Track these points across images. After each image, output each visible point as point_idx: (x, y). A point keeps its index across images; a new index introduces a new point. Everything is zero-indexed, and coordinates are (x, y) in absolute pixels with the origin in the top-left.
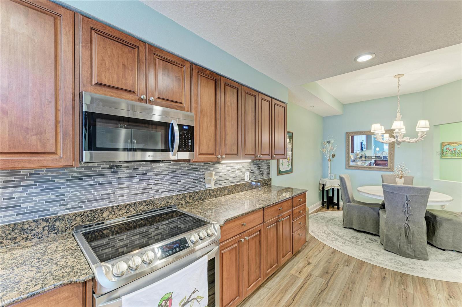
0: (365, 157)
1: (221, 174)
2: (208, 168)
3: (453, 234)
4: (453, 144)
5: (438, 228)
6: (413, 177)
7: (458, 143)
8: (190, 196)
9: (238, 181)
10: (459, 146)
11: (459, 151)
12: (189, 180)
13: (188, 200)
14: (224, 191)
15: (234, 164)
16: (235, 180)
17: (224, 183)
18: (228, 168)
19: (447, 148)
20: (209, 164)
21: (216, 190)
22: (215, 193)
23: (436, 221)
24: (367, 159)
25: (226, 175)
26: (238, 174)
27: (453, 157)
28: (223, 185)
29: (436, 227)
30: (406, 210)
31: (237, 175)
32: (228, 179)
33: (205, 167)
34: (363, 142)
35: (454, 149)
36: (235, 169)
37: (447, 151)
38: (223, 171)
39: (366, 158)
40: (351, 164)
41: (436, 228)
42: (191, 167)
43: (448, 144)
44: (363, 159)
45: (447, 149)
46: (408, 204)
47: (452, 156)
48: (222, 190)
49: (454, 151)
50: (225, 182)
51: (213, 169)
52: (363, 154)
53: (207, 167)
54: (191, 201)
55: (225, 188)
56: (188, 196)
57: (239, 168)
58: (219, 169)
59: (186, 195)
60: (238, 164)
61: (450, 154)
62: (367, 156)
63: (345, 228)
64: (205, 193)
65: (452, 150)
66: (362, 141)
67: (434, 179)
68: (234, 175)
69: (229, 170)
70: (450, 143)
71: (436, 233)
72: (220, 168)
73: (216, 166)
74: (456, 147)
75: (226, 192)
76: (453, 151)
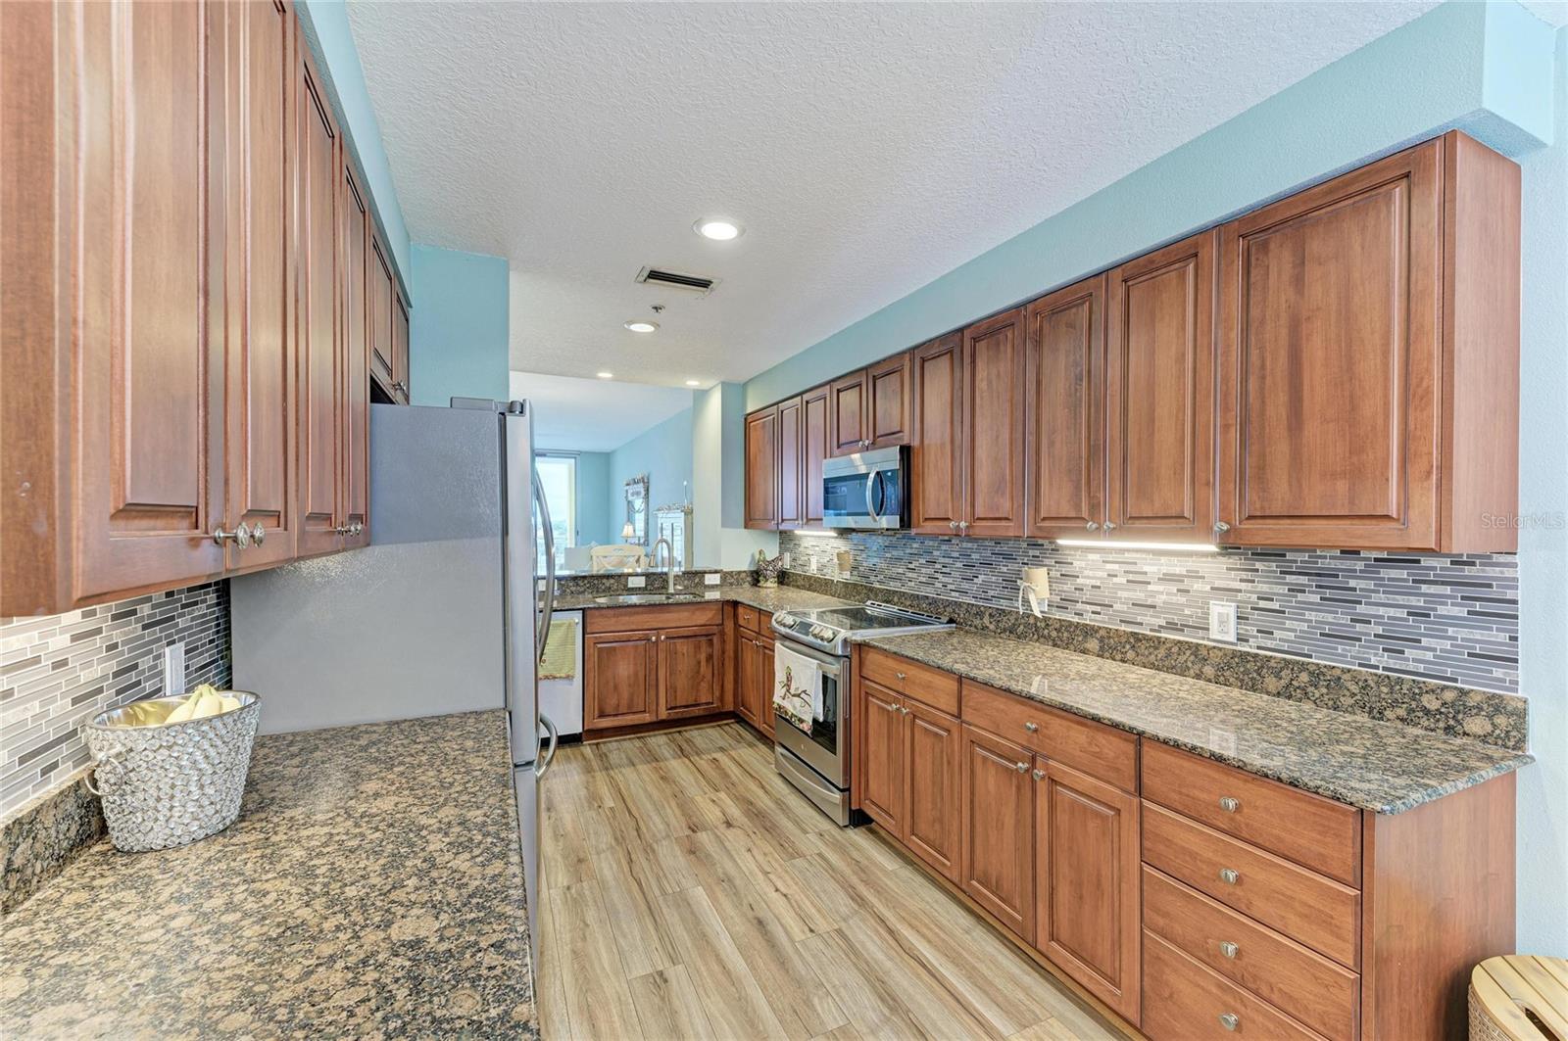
1: (1079, 581)
2: (1038, 557)
8: (990, 615)
9: (1160, 626)
12: (994, 579)
13: (986, 620)
14: (1085, 637)
15: (1138, 555)
16: (1146, 615)
17: (1093, 612)
18: (1109, 566)
20: (1043, 545)
21: (1058, 626)
22: (1054, 634)
25: (1099, 587)
26: (1164, 597)
28: (1088, 619)
31: (1159, 600)
32: (1111, 606)
33: (1031, 553)
36: (1146, 573)
38: (1086, 573)
42: (997, 549)
48: (1078, 632)
50: (1099, 613)
51: (1053, 561)
53: (1037, 553)
54: (992, 627)
55: (1089, 631)
56: (987, 614)
57: (1164, 574)
58: (1072, 564)
59: (982, 609)
60: (1163, 560)
64: (1023, 621)
68: (1139, 595)
69: (1116, 576)
72: (1076, 564)
73: (1065, 555)
75: (1093, 644)
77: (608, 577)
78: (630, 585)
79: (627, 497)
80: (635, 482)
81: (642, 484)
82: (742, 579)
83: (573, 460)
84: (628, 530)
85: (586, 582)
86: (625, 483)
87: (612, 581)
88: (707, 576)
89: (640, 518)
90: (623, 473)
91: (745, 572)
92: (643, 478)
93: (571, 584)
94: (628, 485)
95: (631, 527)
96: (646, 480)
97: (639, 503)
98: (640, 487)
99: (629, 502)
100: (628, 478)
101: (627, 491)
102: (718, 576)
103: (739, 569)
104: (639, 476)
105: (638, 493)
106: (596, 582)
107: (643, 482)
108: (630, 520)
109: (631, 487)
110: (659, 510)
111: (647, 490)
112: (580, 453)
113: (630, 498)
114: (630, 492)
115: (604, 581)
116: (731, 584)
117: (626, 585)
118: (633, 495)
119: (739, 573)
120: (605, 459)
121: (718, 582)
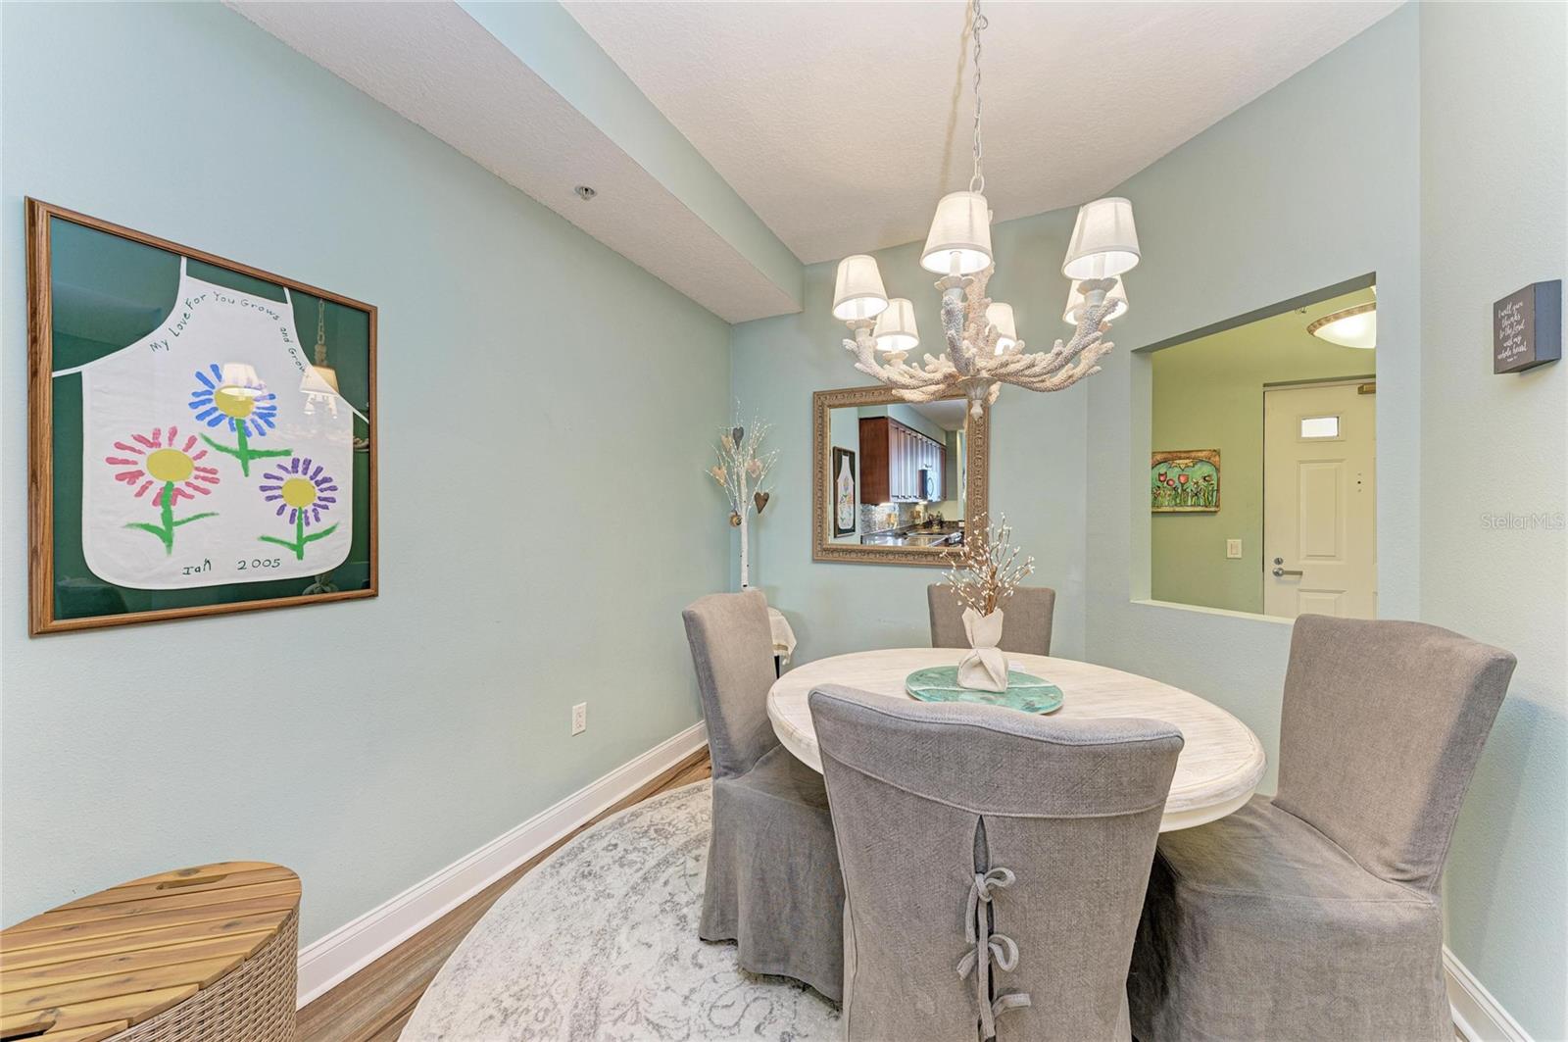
0: (941, 523)
3: (1271, 1004)
4: (1180, 458)
5: (1184, 960)
6: (1053, 596)
7: (1193, 454)
10: (1197, 467)
11: (1197, 483)
19: (1160, 475)
23: (1176, 905)
24: (945, 529)
27: (1177, 509)
29: (1171, 944)
30: (977, 962)
34: (926, 471)
35: (1182, 479)
37: (1160, 484)
39: (942, 527)
40: (831, 541)
41: (1175, 959)
43: (1165, 461)
44: (936, 528)
45: (1162, 479)
46: (990, 904)
47: (1176, 505)
49: (1183, 485)
52: (935, 514)
61: (1170, 495)
62: (946, 519)
63: (702, 939)
65: (1176, 479)
66: (924, 468)
67: (1132, 601)
70: (1169, 456)
71: (1173, 993)
74: (1188, 472)
76: (1179, 486)
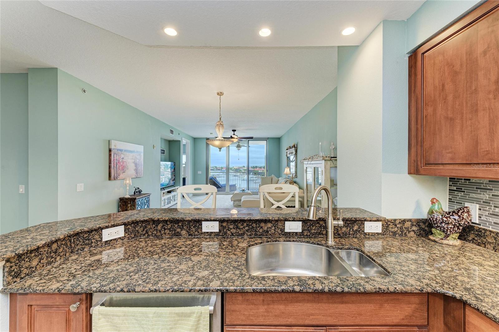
77: (266, 221)
78: (287, 230)
79: (287, 155)
80: (290, 148)
81: (294, 148)
82: (407, 229)
83: (266, 141)
84: (287, 170)
85: (245, 224)
86: (286, 149)
87: (269, 225)
88: (366, 223)
89: (293, 164)
90: (285, 144)
91: (410, 220)
92: (294, 145)
93: (231, 227)
94: (287, 149)
95: (288, 169)
96: (296, 146)
97: (292, 158)
98: (293, 150)
99: (288, 157)
100: (288, 146)
101: (287, 152)
102: (380, 224)
103: (403, 217)
104: (292, 145)
105: (292, 153)
106: (254, 225)
107: (295, 147)
108: (288, 166)
109: (289, 150)
110: (304, 159)
111: (296, 151)
112: (268, 138)
113: (288, 155)
114: (288, 153)
115: (262, 224)
116: (395, 233)
117: (283, 230)
118: (290, 154)
119: (404, 221)
120: (278, 140)
121: (380, 231)
